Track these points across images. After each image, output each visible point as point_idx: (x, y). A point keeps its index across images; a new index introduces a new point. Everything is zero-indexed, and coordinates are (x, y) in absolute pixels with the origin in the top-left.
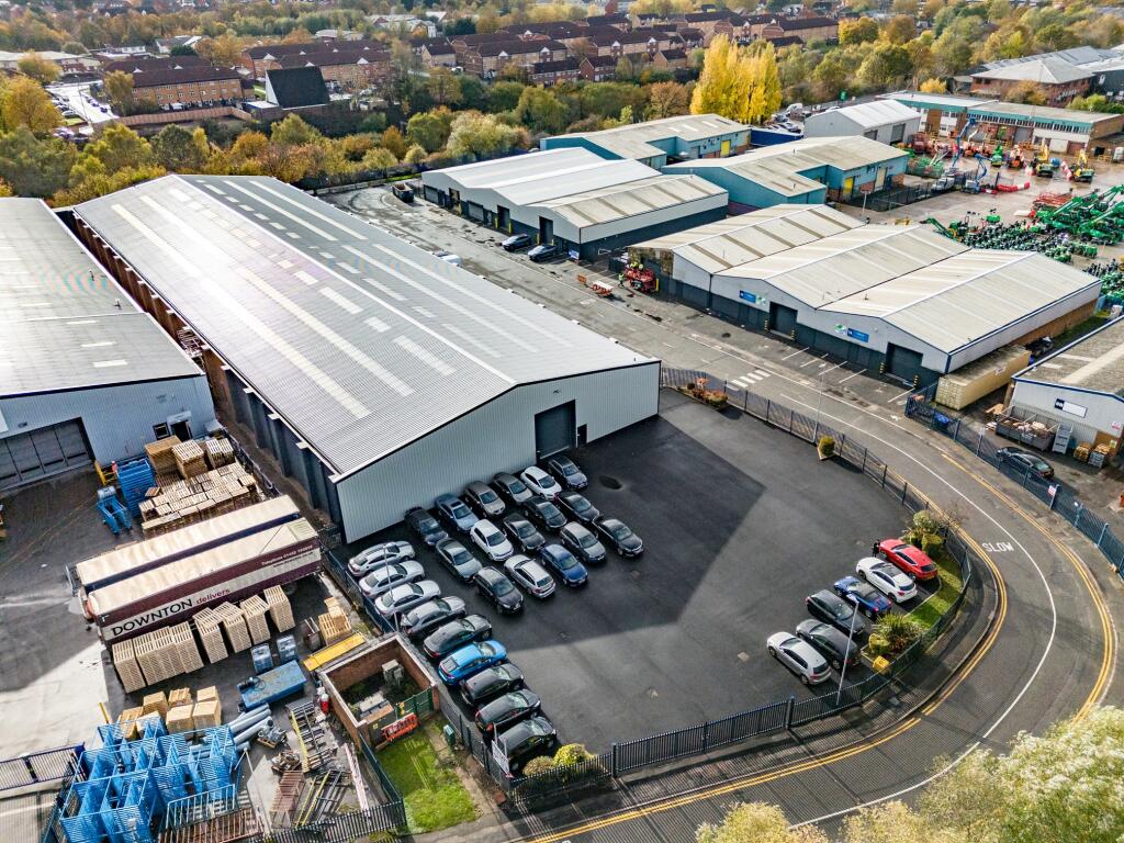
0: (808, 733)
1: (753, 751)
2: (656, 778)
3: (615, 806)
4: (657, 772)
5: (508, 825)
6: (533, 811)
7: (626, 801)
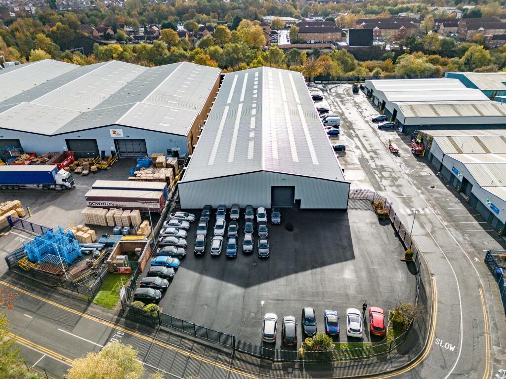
0: (239, 356)
1: (212, 348)
2: (171, 334)
3: (148, 333)
4: (174, 332)
5: (116, 317)
6: (126, 318)
7: (153, 334)
